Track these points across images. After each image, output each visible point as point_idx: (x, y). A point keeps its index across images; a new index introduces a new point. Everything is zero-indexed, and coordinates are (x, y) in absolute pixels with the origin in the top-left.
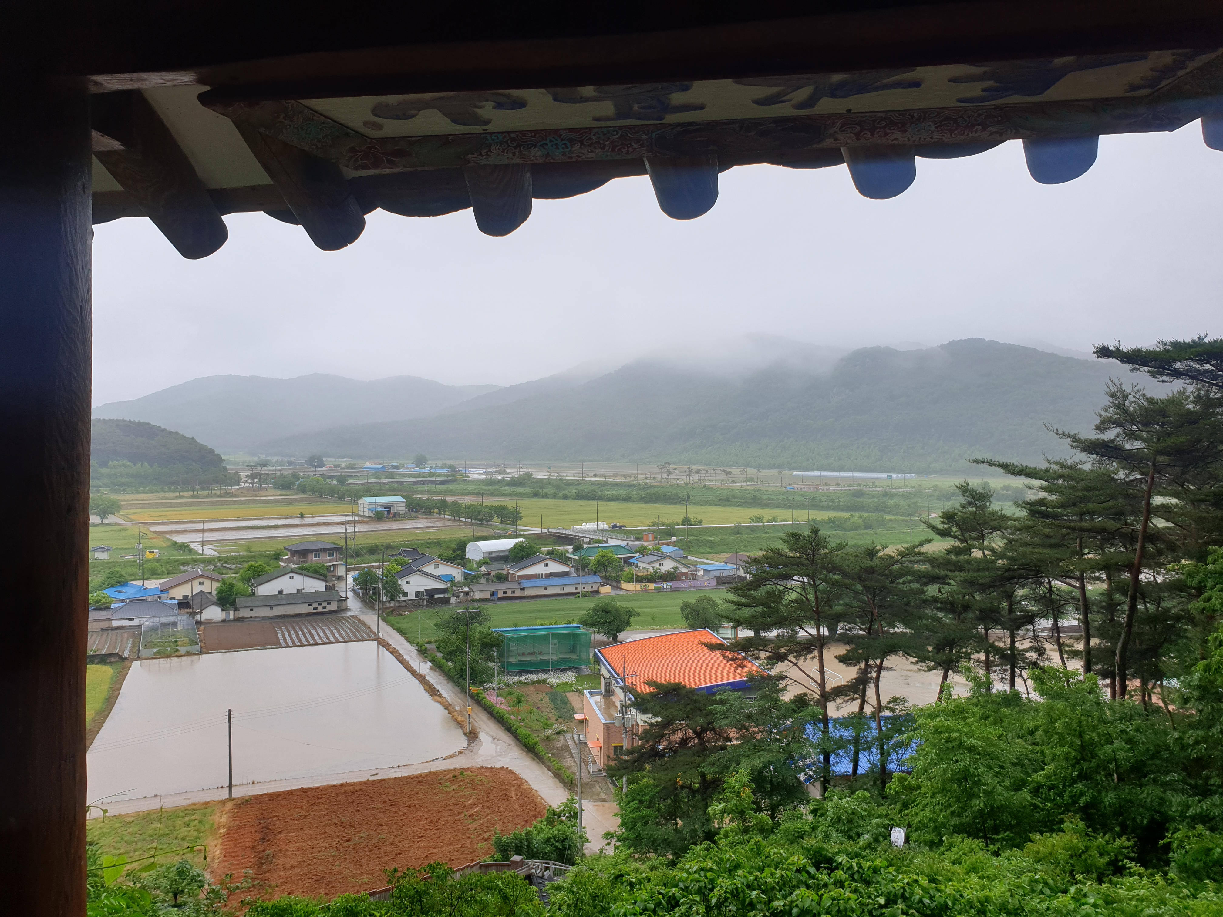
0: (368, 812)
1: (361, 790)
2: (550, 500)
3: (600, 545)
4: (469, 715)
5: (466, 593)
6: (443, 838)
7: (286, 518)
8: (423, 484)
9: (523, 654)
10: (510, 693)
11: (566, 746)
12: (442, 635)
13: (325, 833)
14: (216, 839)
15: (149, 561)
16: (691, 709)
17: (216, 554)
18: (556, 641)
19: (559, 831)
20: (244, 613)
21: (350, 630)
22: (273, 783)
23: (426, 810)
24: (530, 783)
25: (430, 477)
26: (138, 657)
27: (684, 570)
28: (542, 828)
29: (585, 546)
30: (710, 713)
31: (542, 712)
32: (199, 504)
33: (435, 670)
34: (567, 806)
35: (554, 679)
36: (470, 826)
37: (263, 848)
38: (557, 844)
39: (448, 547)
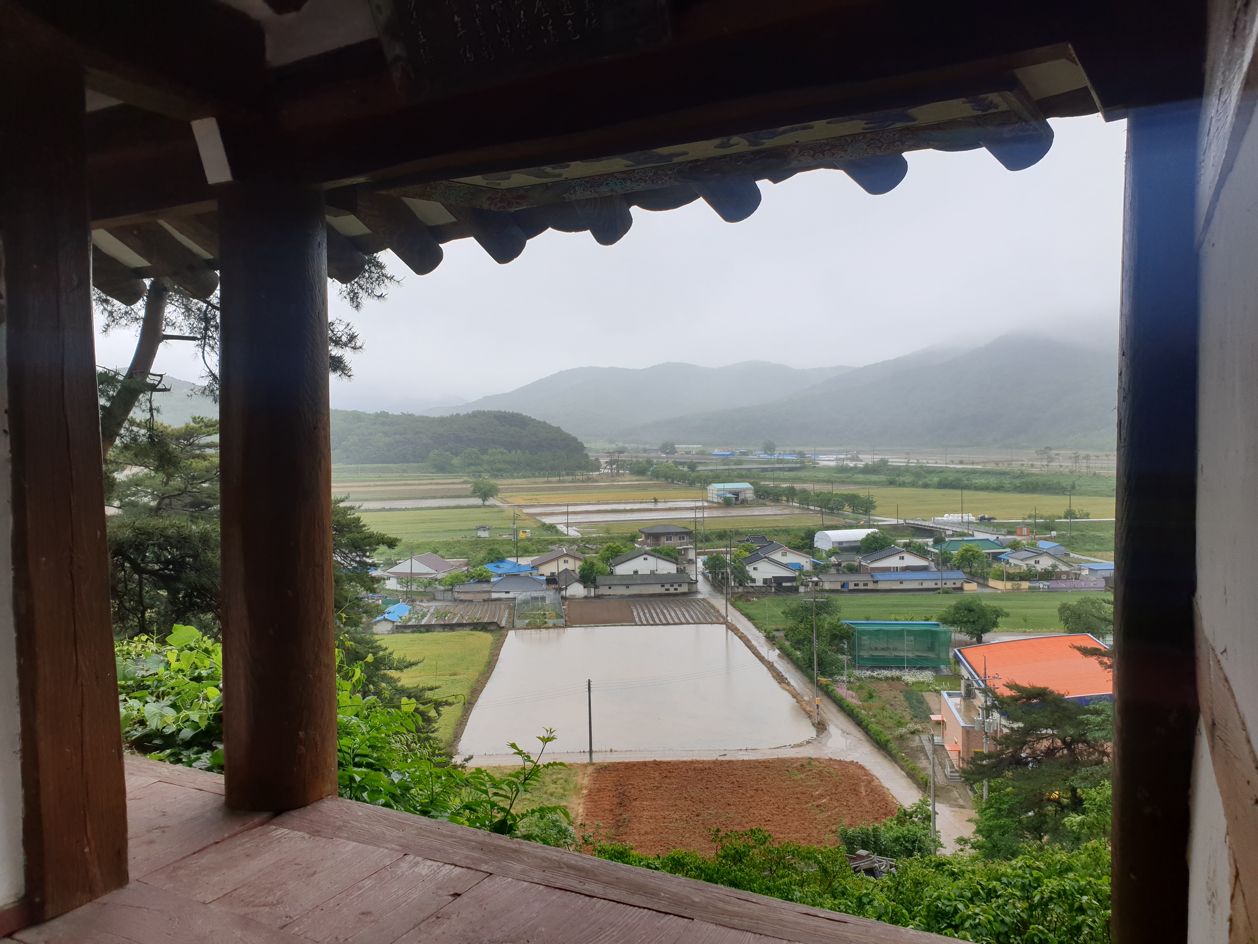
0: (717, 790)
1: (709, 768)
2: (909, 489)
3: (965, 539)
4: (818, 705)
5: (816, 584)
6: (790, 824)
7: (641, 503)
8: (771, 471)
9: (876, 649)
10: (861, 688)
11: (921, 746)
12: (790, 623)
13: (676, 805)
14: (580, 798)
15: (522, 540)
16: (1059, 717)
17: (579, 535)
18: (912, 638)
19: (909, 831)
20: (603, 591)
21: (700, 612)
22: (628, 753)
23: (773, 795)
24: (882, 781)
25: (778, 463)
26: (513, 627)
27: (1065, 568)
28: (891, 827)
29: (947, 539)
30: (1082, 723)
31: (896, 709)
32: (565, 488)
33: (783, 659)
34: (919, 807)
35: (909, 677)
36: (817, 817)
37: (620, 812)
38: (907, 844)
39: (796, 536)
